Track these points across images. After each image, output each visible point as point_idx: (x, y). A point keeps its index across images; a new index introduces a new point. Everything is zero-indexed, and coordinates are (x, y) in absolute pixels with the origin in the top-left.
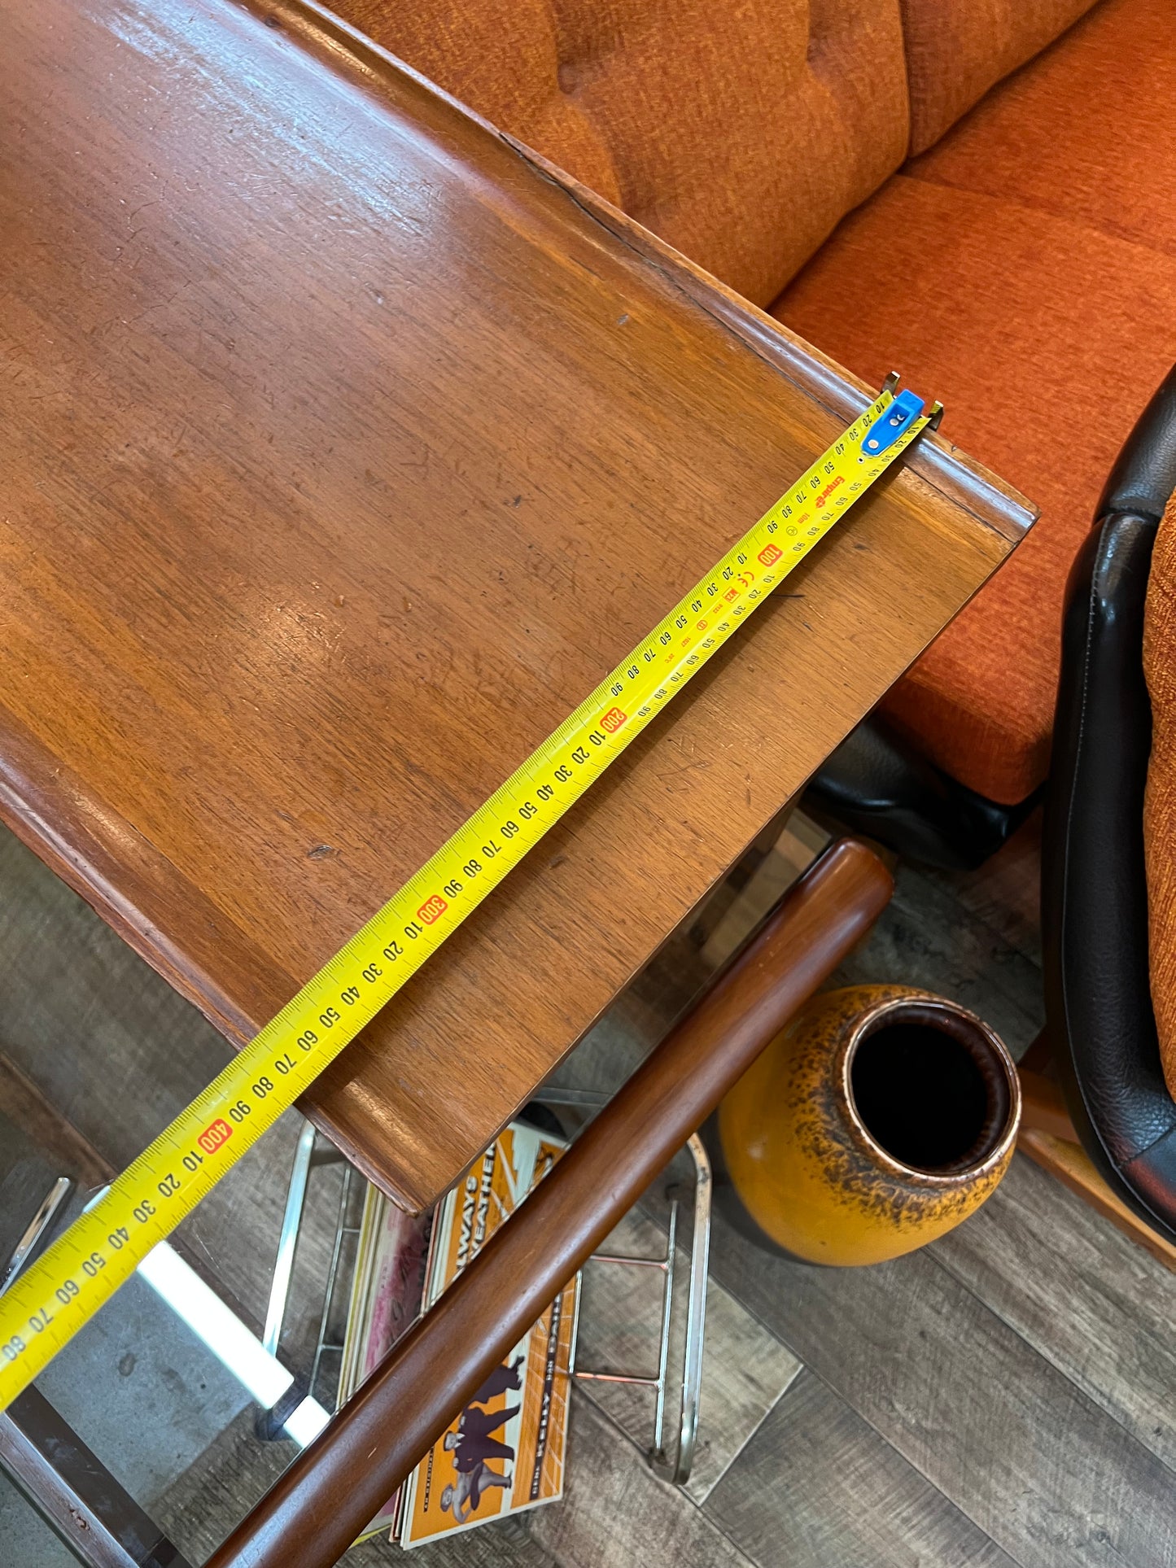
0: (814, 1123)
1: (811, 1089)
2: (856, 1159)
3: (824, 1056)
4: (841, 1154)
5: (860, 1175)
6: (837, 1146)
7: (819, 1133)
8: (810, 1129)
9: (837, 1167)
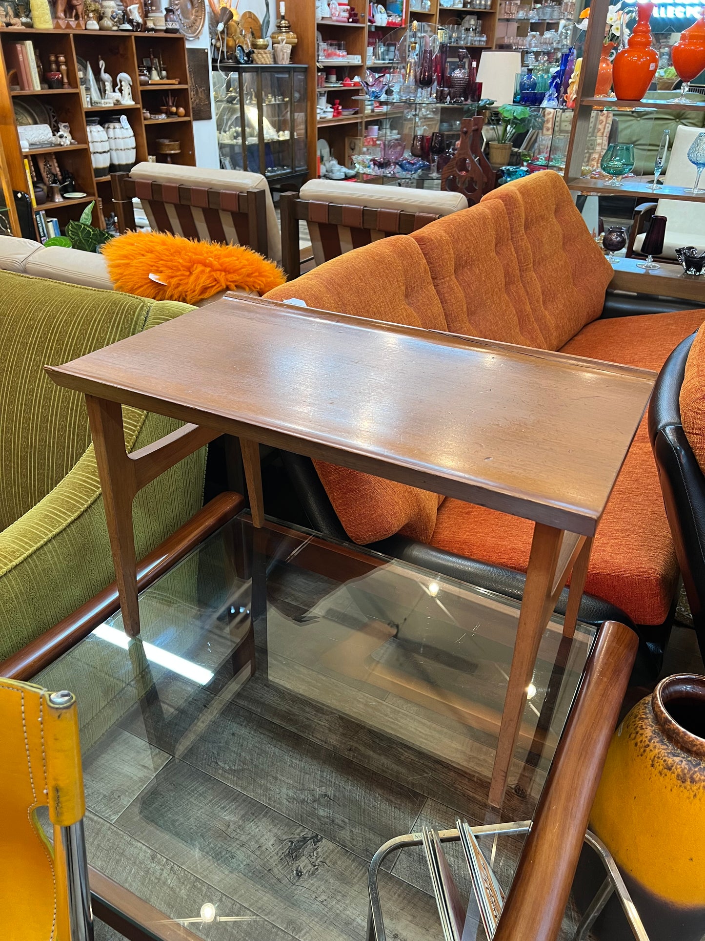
0: (659, 753)
1: (649, 738)
2: (690, 761)
3: (646, 721)
4: (682, 761)
5: (697, 769)
6: (677, 759)
7: (665, 756)
8: (659, 758)
9: (683, 771)
